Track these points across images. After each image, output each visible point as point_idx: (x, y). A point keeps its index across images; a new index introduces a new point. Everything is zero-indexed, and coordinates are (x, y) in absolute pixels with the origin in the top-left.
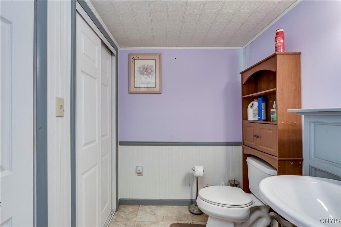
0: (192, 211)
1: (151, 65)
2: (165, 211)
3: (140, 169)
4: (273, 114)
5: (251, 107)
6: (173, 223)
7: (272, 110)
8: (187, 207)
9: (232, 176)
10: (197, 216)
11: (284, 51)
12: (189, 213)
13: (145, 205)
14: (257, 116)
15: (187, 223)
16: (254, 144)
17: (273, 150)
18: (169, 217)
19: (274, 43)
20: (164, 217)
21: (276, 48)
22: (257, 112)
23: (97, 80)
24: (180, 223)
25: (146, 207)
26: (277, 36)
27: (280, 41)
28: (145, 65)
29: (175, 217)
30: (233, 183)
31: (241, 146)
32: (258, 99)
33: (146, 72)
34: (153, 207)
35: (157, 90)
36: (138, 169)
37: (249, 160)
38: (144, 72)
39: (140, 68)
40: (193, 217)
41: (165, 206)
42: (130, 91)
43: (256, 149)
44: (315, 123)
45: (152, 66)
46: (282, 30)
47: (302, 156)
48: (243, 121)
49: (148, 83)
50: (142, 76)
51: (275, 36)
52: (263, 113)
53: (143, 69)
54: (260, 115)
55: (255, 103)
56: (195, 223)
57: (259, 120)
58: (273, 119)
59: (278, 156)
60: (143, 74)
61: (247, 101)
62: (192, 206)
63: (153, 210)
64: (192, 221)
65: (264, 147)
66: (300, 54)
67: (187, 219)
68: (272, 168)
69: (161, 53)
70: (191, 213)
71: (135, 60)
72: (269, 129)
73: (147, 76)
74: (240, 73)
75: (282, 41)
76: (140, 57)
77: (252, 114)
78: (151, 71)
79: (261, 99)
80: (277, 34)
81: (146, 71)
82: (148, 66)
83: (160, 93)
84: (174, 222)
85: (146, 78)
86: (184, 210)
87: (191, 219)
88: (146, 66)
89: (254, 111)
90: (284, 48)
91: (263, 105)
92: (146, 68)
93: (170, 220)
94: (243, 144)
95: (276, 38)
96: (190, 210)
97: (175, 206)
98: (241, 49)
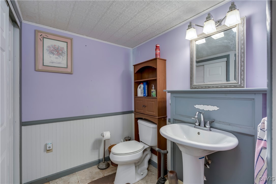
0: (101, 168)
1: (62, 46)
2: (78, 177)
3: (51, 145)
4: (152, 93)
5: (140, 88)
6: (88, 183)
7: (152, 90)
8: (96, 166)
9: (126, 135)
10: (105, 170)
11: (159, 57)
12: (99, 170)
13: (56, 179)
14: (143, 94)
15: (100, 178)
16: (143, 111)
17: (155, 113)
18: (83, 180)
19: (155, 52)
20: (78, 181)
21: (156, 55)
22: (143, 91)
23: (5, 52)
24: (94, 180)
25: (57, 180)
26: (157, 48)
27: (158, 51)
28: (55, 45)
29: (88, 178)
30: (127, 139)
31: (134, 113)
32: (144, 83)
33: (57, 53)
34: (65, 178)
35: (69, 70)
36: (48, 146)
37: (140, 122)
38: (54, 52)
39: (49, 47)
40: (103, 172)
41: (76, 172)
42: (37, 69)
43: (144, 114)
44: (175, 97)
45: (63, 48)
46: (159, 45)
47: (166, 115)
48: (135, 97)
49: (59, 63)
50: (52, 55)
51: (155, 48)
52: (146, 92)
53: (53, 49)
54: (144, 93)
55: (142, 86)
56: (106, 175)
57: (144, 96)
58: (152, 95)
59: (157, 116)
60: (53, 54)
61: (137, 84)
62: (100, 164)
63: (66, 180)
64: (103, 175)
65: (149, 112)
66: (166, 60)
67: (99, 175)
68: (153, 124)
69: (73, 38)
70: (100, 170)
71: (44, 38)
72: (152, 101)
73: (57, 56)
74: (133, 65)
75: (159, 52)
76: (50, 37)
77: (140, 92)
78: (62, 52)
79: (145, 83)
80: (157, 47)
81: (56, 51)
82: (59, 47)
83: (72, 74)
84: (89, 181)
85: (57, 58)
86: (95, 169)
87: (101, 174)
88: (57, 46)
89: (141, 91)
90: (159, 56)
91: (146, 86)
92: (56, 49)
93: (85, 181)
94: (135, 112)
95: (156, 49)
96: (99, 168)
97: (86, 169)
98: (131, 49)
